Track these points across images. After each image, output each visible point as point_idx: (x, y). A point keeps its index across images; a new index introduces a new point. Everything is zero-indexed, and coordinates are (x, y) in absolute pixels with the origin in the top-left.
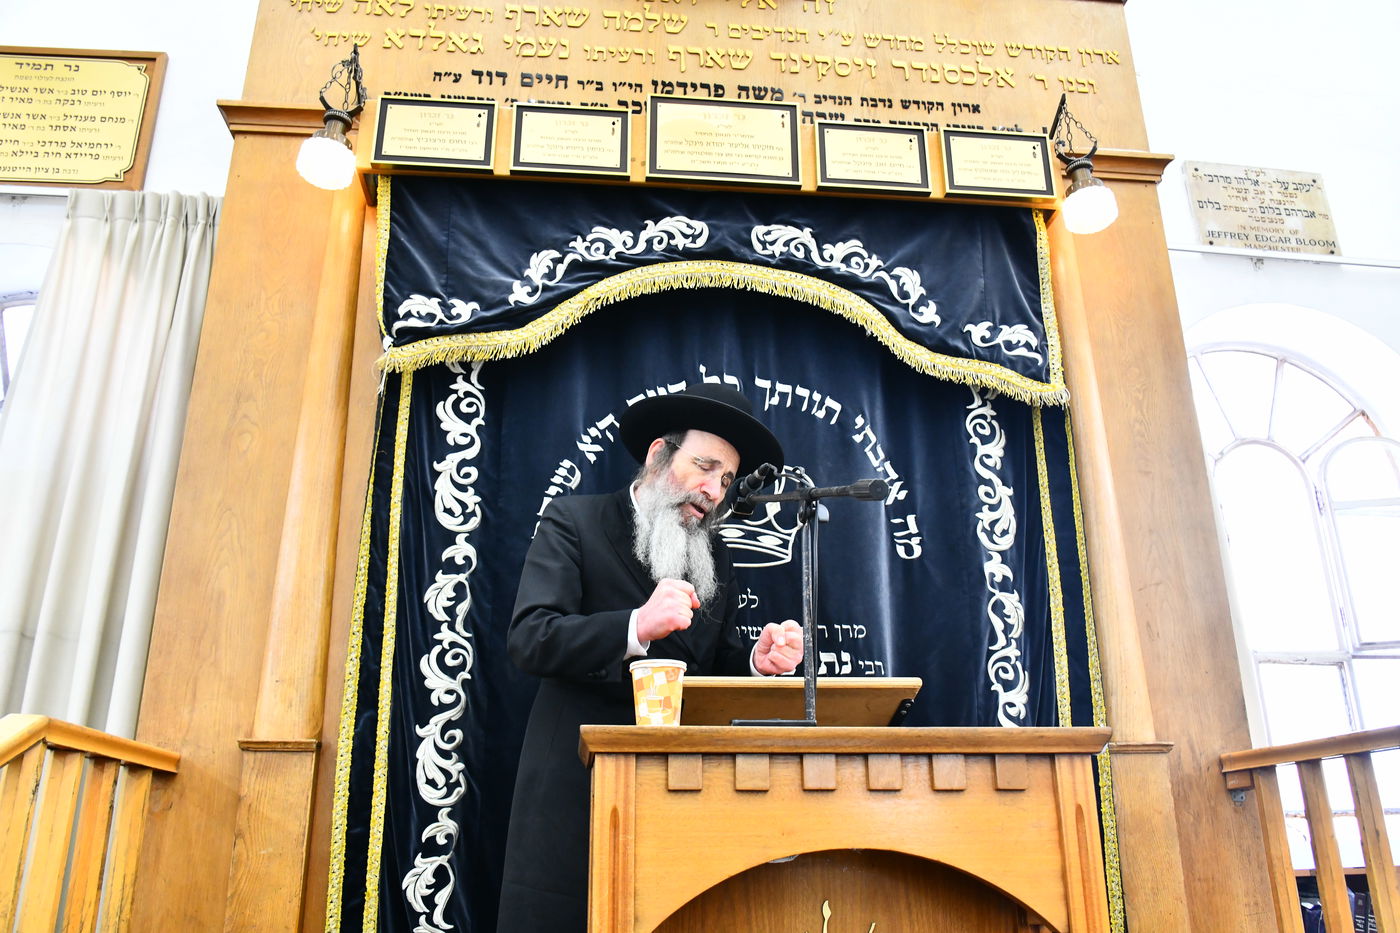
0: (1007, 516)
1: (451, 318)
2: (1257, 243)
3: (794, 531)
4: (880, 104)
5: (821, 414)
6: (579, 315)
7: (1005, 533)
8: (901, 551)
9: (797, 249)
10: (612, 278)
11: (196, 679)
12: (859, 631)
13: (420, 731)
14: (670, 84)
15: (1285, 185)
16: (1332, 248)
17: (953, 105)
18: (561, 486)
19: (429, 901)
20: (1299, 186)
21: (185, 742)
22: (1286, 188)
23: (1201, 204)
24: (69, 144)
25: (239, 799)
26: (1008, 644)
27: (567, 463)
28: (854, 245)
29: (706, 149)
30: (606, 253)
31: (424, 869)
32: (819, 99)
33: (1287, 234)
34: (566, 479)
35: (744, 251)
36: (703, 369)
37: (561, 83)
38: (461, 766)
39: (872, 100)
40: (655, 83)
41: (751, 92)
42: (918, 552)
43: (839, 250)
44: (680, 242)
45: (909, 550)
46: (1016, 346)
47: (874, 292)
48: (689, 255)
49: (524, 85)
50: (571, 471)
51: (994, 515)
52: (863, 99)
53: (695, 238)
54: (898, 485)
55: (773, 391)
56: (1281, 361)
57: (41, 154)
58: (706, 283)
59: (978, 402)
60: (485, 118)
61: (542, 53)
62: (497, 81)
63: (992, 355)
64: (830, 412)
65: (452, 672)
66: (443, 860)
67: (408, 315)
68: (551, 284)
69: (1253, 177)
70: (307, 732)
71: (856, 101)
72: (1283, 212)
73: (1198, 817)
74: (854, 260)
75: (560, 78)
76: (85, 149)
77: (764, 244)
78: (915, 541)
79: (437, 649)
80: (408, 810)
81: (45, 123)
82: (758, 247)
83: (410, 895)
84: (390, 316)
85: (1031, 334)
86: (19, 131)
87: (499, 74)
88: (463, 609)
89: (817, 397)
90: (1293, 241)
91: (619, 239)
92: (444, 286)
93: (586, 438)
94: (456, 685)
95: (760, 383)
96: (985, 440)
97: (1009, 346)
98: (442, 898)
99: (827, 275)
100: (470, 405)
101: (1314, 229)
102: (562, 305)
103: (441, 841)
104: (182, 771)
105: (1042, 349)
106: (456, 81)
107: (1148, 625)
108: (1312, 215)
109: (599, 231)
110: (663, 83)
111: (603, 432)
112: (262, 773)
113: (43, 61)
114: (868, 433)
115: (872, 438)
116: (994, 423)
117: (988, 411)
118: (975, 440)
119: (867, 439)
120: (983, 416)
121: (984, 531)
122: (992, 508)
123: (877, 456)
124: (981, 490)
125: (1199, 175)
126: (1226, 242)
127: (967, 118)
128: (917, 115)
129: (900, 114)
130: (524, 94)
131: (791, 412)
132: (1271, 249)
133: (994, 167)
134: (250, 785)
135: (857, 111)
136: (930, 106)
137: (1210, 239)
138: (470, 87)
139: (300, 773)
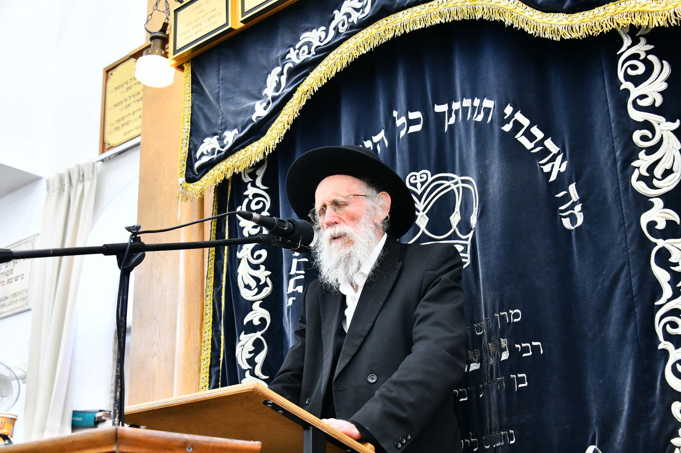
0: (670, 152)
1: (224, 146)
3: (470, 235)
5: (481, 117)
8: (566, 223)
10: (315, 70)
12: (515, 315)
30: (309, 52)
36: (396, 114)
44: (355, 18)
45: (574, 219)
48: (362, 25)
51: (654, 158)
53: (364, 8)
54: (560, 158)
55: (450, 110)
64: (487, 111)
68: (278, 93)
78: (577, 209)
89: (477, 103)
91: (316, 36)
92: (219, 125)
95: (439, 109)
100: (258, 203)
102: (286, 107)
109: (304, 37)
114: (519, 117)
115: (525, 122)
116: (651, 58)
117: (642, 48)
118: (626, 85)
119: (518, 126)
120: (635, 56)
121: (641, 178)
122: (650, 151)
123: (531, 137)
124: (637, 136)
131: (462, 124)
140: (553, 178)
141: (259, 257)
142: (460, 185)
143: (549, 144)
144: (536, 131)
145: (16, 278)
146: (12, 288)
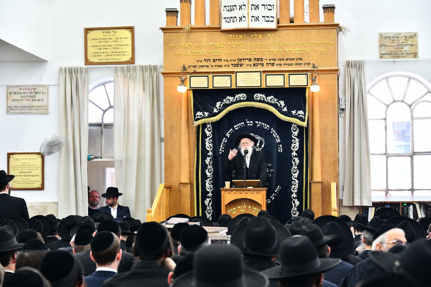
0: (297, 145)
1: (204, 115)
2: (395, 56)
3: (261, 148)
4: (282, 60)
5: (266, 128)
6: (225, 113)
7: (296, 147)
8: (279, 151)
9: (262, 99)
10: (230, 106)
11: (172, 174)
12: (270, 165)
13: (206, 181)
14: (241, 59)
15: (406, 37)
16: (416, 55)
17: (297, 59)
18: (224, 142)
19: (209, 204)
20: (410, 37)
21: (171, 183)
22: (406, 38)
23: (381, 46)
24: (118, 52)
25: (180, 191)
26: (295, 166)
27: (224, 138)
28: (272, 97)
29: (245, 82)
30: (229, 102)
31: (208, 200)
32: (270, 60)
33: (404, 52)
34: (224, 141)
35: (252, 99)
36: (247, 120)
37: (221, 61)
38: (212, 186)
39: (281, 59)
40: (238, 59)
41: (257, 59)
42: (282, 151)
43: (269, 98)
44: (242, 99)
45: (280, 150)
46: (300, 115)
47: (275, 106)
48: (243, 101)
49: (214, 62)
50: (225, 140)
51: (295, 145)
52: (279, 59)
53: (244, 98)
54: (279, 139)
55: (259, 123)
56: (410, 79)
57: (113, 55)
58: (246, 106)
59: (294, 124)
60: (207, 78)
61: (217, 54)
62: (209, 61)
63: (296, 117)
64: (268, 127)
65: (210, 172)
66: (210, 199)
67: (198, 116)
68: (220, 108)
69: (397, 36)
70: (189, 181)
71: (277, 59)
72: (404, 45)
73: (327, 193)
74: (272, 100)
75: (220, 60)
76: (121, 53)
77: (256, 98)
78: (281, 149)
79: (208, 169)
80: (205, 193)
81: (112, 47)
82: (255, 98)
83: (206, 204)
84: (195, 116)
85: (303, 112)
86: (106, 50)
87: (209, 60)
88: (211, 163)
89: (265, 125)
90: (405, 54)
91: (231, 98)
92: (203, 110)
93: (227, 133)
94: (211, 174)
95: (256, 122)
96: (294, 131)
97: (299, 115)
98: (210, 204)
99: (268, 103)
100: (210, 129)
101: (412, 49)
102: (222, 112)
103: (210, 196)
104: (171, 187)
105: (305, 115)
106: (201, 62)
107: (323, 162)
108: (412, 45)
109: (228, 97)
110: (240, 59)
111: (230, 132)
112: (183, 187)
113: (108, 31)
114: (274, 131)
115: (274, 132)
116: (297, 128)
117: (295, 126)
118: (292, 131)
119: (273, 132)
120: (294, 127)
121: (293, 147)
122: (295, 143)
123: (275, 135)
124: (293, 140)
125: (382, 37)
126: (386, 56)
127: (299, 62)
128: (289, 62)
129: (286, 62)
130: (214, 64)
131: (261, 127)
132: (398, 57)
133: (297, 81)
134: (182, 189)
135: (277, 62)
136: (292, 59)
137: (382, 56)
138: (204, 63)
139: (189, 187)
140: (277, 142)
141: (210, 141)
142: (260, 138)
143: (278, 136)
144: (276, 134)
145: (39, 100)
146: (36, 103)
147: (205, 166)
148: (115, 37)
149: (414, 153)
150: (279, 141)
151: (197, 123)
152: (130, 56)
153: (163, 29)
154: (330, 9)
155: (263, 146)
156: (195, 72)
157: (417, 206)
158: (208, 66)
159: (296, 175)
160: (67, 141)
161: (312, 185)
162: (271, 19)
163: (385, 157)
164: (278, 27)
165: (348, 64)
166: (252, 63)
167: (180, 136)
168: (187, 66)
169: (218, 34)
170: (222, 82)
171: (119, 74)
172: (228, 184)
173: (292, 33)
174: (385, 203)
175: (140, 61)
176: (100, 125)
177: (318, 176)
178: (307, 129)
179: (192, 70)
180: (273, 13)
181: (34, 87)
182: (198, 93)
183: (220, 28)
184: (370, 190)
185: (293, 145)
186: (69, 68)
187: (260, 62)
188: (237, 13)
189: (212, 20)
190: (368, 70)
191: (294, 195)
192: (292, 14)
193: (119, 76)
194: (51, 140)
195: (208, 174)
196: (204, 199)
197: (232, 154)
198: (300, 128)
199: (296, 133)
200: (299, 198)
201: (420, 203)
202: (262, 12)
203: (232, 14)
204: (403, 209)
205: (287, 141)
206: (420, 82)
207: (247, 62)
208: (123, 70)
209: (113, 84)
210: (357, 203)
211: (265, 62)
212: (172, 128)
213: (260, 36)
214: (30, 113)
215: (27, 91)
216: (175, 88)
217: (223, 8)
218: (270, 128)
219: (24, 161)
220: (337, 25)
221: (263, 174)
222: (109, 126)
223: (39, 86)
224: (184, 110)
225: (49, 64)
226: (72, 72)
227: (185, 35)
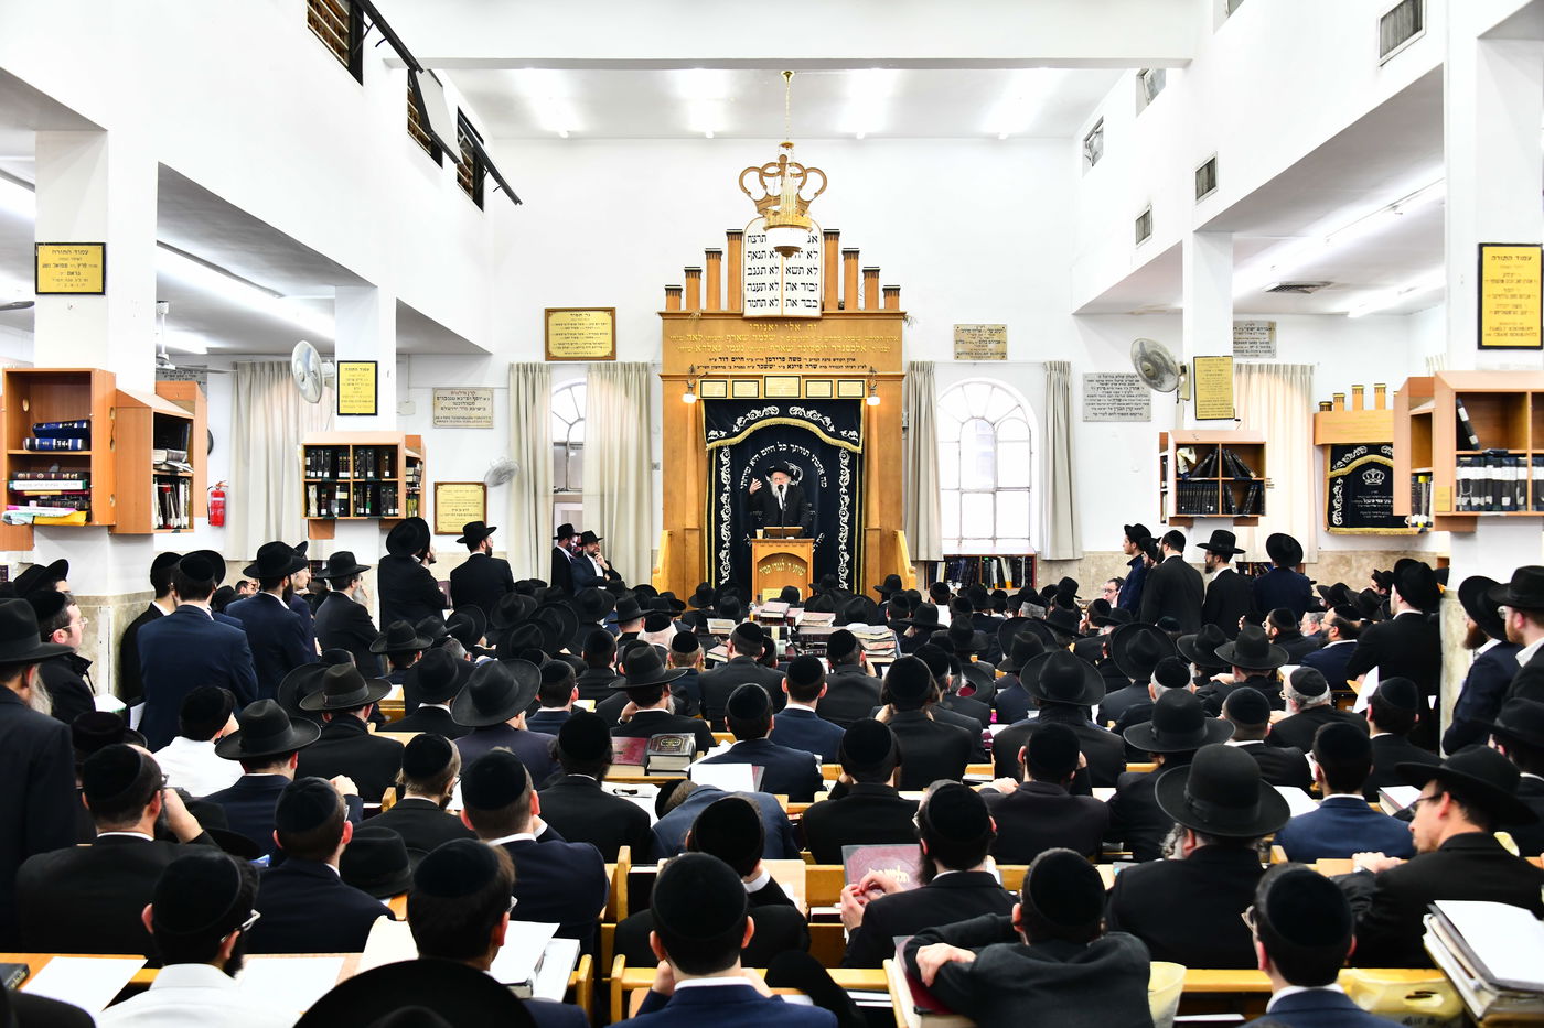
0: (848, 477)
2: (975, 356)
3: (799, 483)
4: (827, 360)
6: (749, 433)
7: (847, 481)
8: (822, 485)
9: (800, 413)
10: (756, 423)
11: (673, 515)
13: (721, 526)
14: (771, 358)
15: (991, 331)
16: (1004, 355)
17: (848, 359)
18: (746, 473)
19: (725, 558)
20: (997, 331)
21: (672, 528)
23: (957, 342)
24: (592, 343)
25: (685, 540)
26: (844, 507)
27: (747, 467)
28: (815, 411)
29: (778, 390)
30: (755, 417)
31: (724, 552)
32: (811, 360)
33: (988, 351)
34: (747, 471)
35: (787, 415)
36: (778, 443)
37: (742, 359)
38: (729, 532)
39: (825, 359)
40: (767, 358)
41: (792, 359)
42: (826, 486)
43: (810, 413)
45: (824, 485)
46: (853, 436)
47: (818, 424)
48: (774, 416)
49: (733, 361)
50: (749, 469)
52: (823, 359)
54: (823, 469)
56: (993, 387)
57: (585, 347)
58: (778, 423)
59: (843, 449)
60: (725, 384)
61: (737, 350)
62: (726, 360)
63: (847, 439)
65: (727, 514)
66: (726, 550)
67: (711, 436)
69: (979, 328)
70: (697, 526)
71: (821, 359)
72: (988, 342)
73: (887, 543)
74: (815, 415)
76: (597, 345)
77: (792, 412)
78: (826, 483)
79: (724, 509)
80: (720, 542)
81: (584, 336)
82: (790, 413)
83: (721, 557)
84: (707, 436)
85: (856, 433)
86: (576, 340)
87: (726, 358)
88: (728, 501)
89: (804, 450)
90: (989, 353)
91: (757, 413)
93: (752, 461)
94: (728, 516)
96: (844, 459)
97: (851, 436)
98: (727, 557)
99: (808, 420)
100: (728, 455)
101: (1000, 348)
103: (726, 547)
104: (673, 534)
105: (859, 437)
106: (715, 361)
107: (881, 500)
108: (999, 342)
109: (753, 411)
110: (769, 358)
111: (755, 459)
112: (689, 534)
113: (578, 313)
114: (816, 458)
116: (848, 454)
117: (846, 451)
118: (841, 459)
119: (815, 460)
120: (844, 453)
121: (841, 481)
122: (844, 475)
123: (817, 463)
124: (842, 471)
125: (959, 330)
126: (963, 356)
127: (851, 363)
128: (837, 363)
129: (832, 363)
130: (733, 364)
131: (798, 453)
132: (980, 358)
133: (850, 390)
134: (687, 536)
135: (820, 363)
136: (841, 360)
137: (958, 356)
138: (719, 363)
139: (697, 535)
140: (820, 474)
141: (727, 471)
143: (820, 465)
144: (819, 462)
145: (479, 409)
146: (475, 413)
147: (720, 506)
148: (588, 322)
149: (998, 489)
150: (822, 472)
151: (709, 446)
152: (610, 350)
153: (661, 314)
154: (892, 291)
155: (800, 479)
156: (707, 376)
157: (1003, 560)
158: (724, 367)
159: (846, 519)
160: (520, 465)
161: (868, 532)
162: (814, 304)
163: (958, 493)
164: (823, 314)
165: (913, 366)
166: (786, 365)
167: (685, 464)
168: (695, 367)
169: (740, 323)
170: (746, 390)
171: (594, 373)
172: (760, 533)
173: (841, 323)
174: (960, 557)
175: (621, 358)
176: (565, 444)
177: (875, 522)
178: (861, 456)
179: (702, 372)
180: (816, 295)
181: (473, 391)
182: (712, 404)
183: (742, 315)
184: (940, 538)
185: (842, 478)
186: (523, 365)
187: (797, 363)
188: (767, 294)
189: (731, 303)
190: (938, 374)
191: (843, 547)
192: (841, 297)
193: (595, 377)
194: (499, 466)
195: (725, 517)
196: (718, 551)
197: (756, 485)
198: (852, 454)
199: (846, 462)
200: (850, 550)
201: (1006, 557)
202: (800, 293)
203: (759, 295)
204: (983, 564)
205: (833, 473)
206: (1007, 391)
207: (778, 362)
208: (599, 368)
209: (585, 387)
210: (923, 557)
211: (803, 363)
212: (674, 451)
213: (798, 326)
214: (467, 427)
215: (463, 395)
216: (680, 397)
217: (746, 286)
218: (811, 454)
219: (459, 494)
220: (903, 314)
221: (805, 518)
222: (578, 446)
223: (479, 389)
224: (691, 427)
225: (493, 359)
226: (527, 371)
227: (693, 322)
